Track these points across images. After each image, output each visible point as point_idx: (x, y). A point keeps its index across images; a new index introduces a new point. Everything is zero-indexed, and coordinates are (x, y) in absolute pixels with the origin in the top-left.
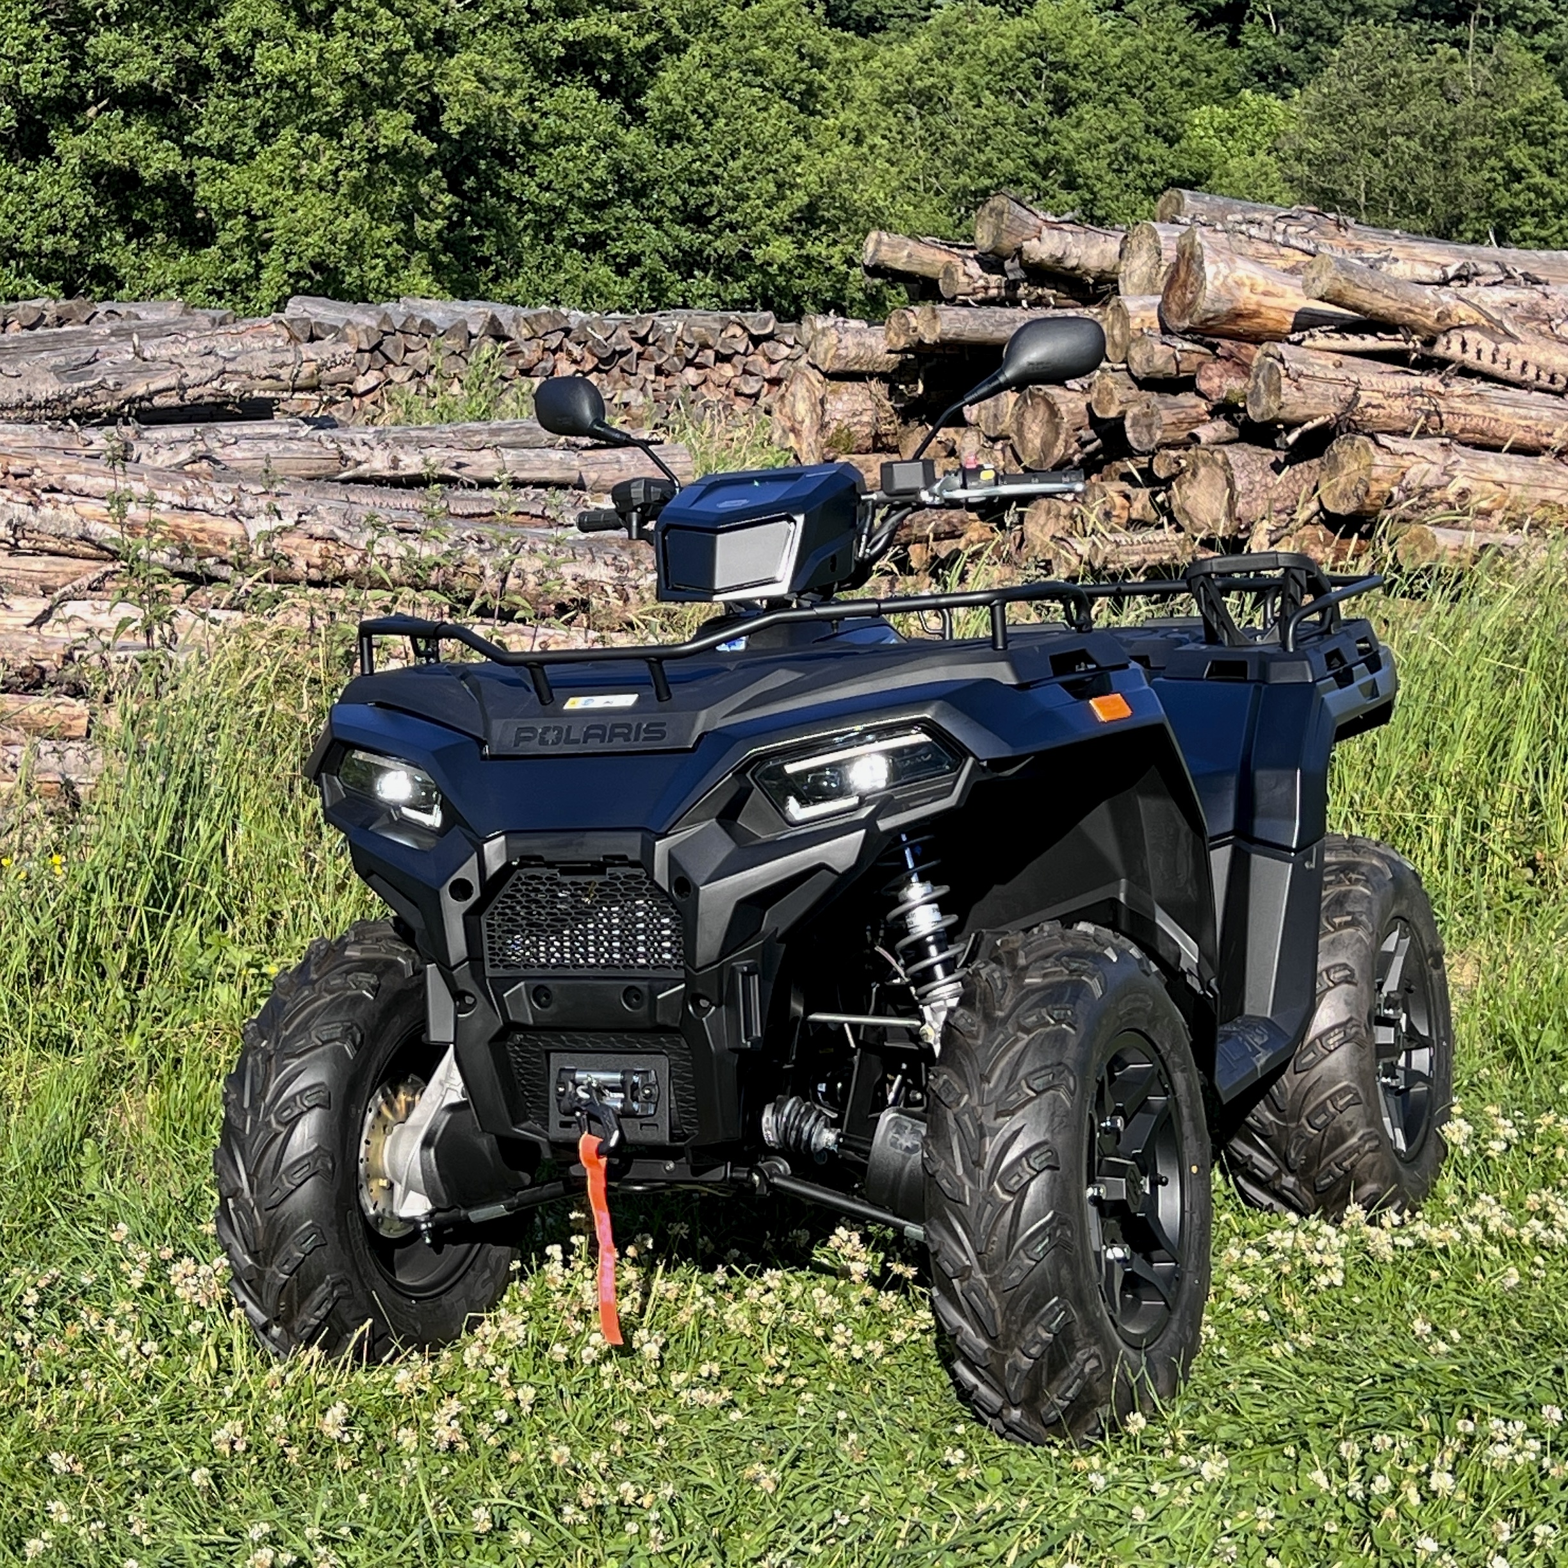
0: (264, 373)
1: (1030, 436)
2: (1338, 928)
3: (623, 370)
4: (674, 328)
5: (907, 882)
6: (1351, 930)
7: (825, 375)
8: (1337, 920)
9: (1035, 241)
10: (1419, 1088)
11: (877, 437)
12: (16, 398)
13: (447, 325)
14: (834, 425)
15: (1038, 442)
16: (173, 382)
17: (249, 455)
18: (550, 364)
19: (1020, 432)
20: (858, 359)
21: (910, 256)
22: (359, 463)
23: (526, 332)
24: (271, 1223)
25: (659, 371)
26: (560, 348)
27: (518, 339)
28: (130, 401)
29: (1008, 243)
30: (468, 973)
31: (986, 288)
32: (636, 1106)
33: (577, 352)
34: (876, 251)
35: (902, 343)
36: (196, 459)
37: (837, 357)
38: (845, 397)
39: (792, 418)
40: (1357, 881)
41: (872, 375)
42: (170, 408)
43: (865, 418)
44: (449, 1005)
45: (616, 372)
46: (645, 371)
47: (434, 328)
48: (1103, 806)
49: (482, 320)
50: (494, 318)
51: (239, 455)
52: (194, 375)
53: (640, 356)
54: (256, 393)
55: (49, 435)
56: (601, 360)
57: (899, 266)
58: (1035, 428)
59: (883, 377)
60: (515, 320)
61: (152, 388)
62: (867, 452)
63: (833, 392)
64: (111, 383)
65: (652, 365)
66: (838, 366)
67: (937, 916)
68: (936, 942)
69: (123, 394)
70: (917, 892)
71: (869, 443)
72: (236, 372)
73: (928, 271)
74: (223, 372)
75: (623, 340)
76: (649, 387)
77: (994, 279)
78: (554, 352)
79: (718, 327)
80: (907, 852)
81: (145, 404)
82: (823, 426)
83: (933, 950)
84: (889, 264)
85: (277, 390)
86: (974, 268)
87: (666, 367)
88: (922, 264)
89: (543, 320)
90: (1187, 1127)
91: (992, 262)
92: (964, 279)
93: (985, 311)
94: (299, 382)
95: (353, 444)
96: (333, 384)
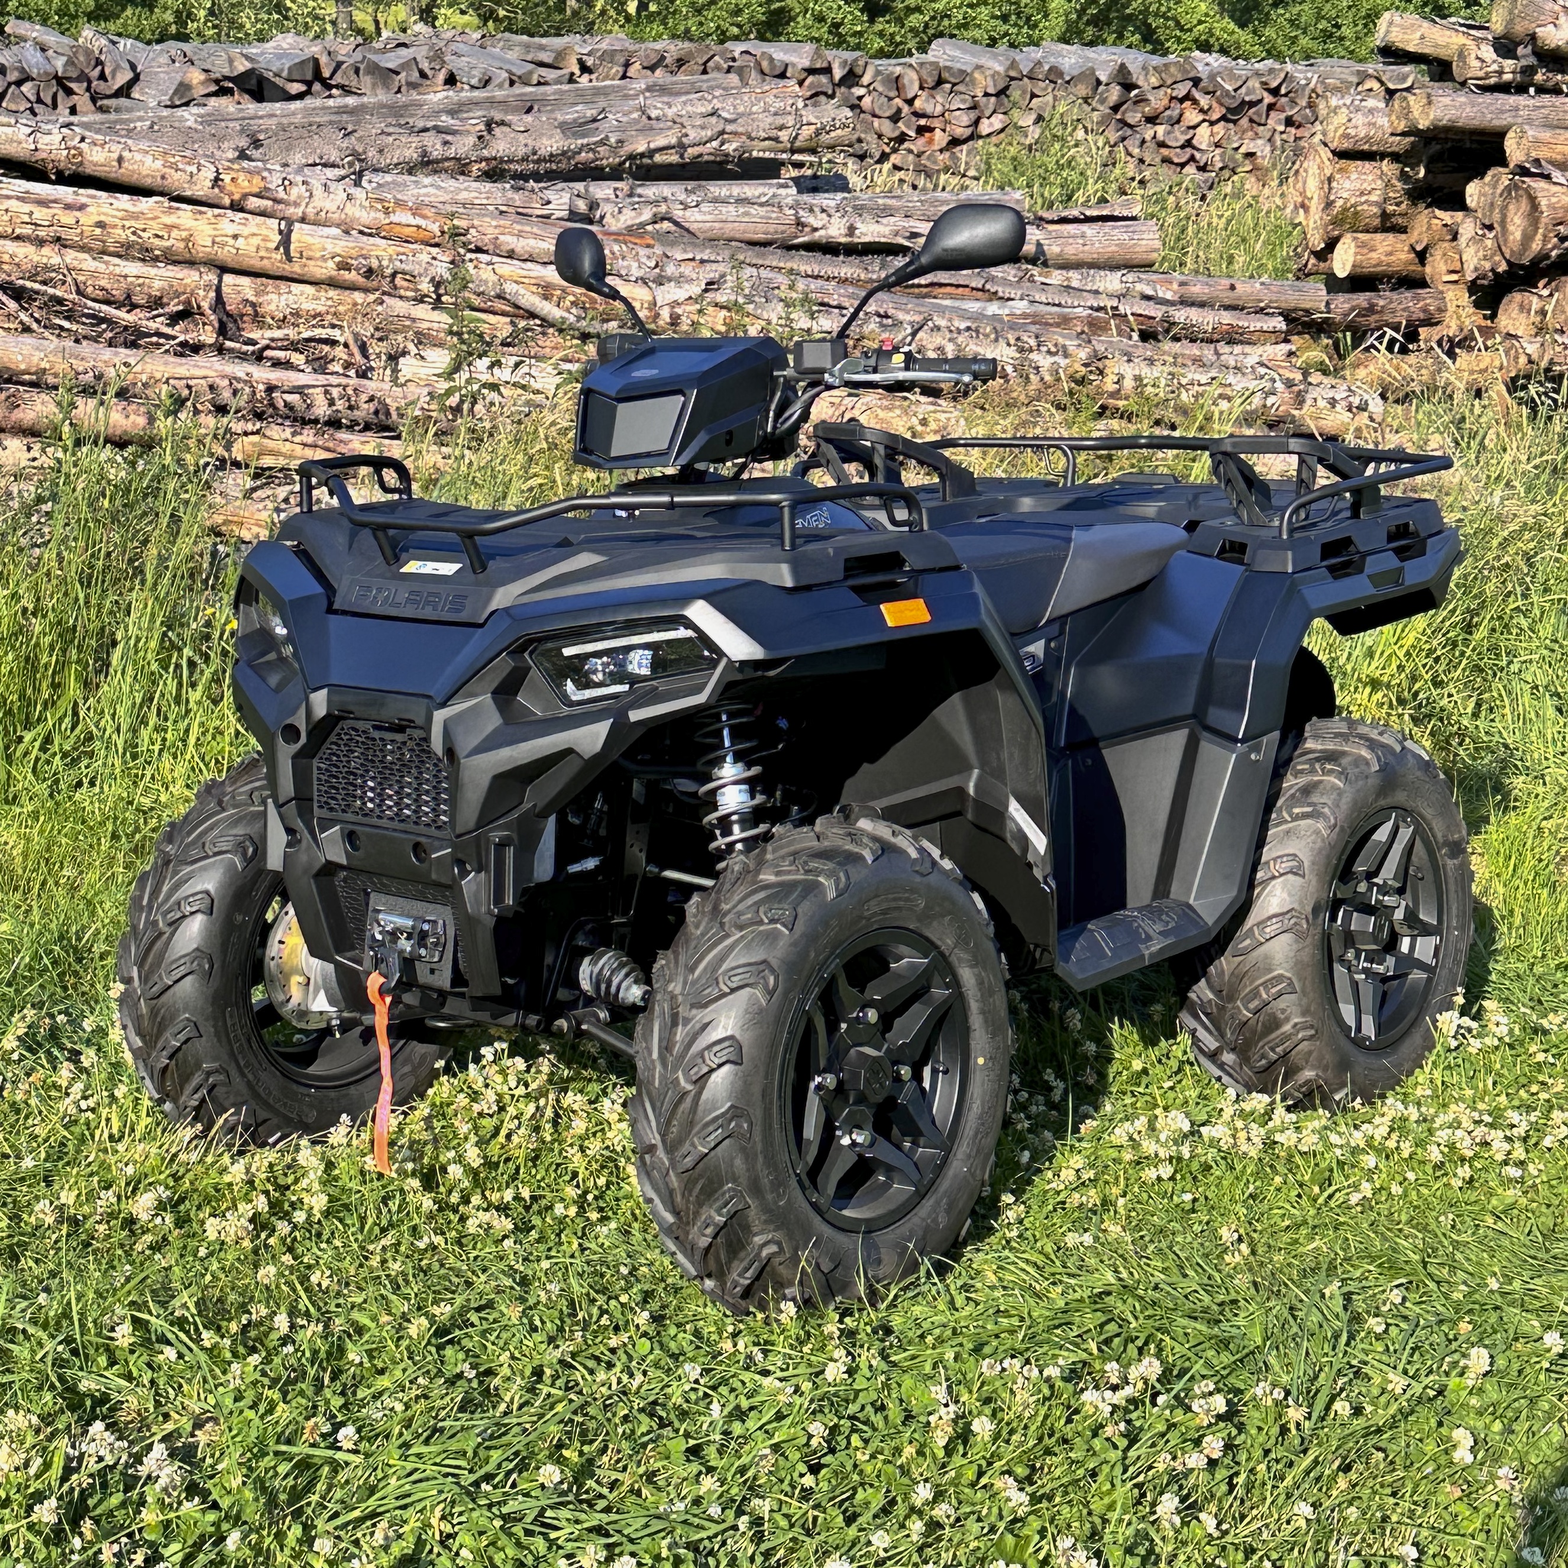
0: (763, 135)
1: (1511, 228)
2: (1296, 818)
3: (1251, 121)
4: (1309, 80)
5: (720, 761)
6: (1309, 821)
7: (1334, 152)
8: (1296, 810)
9: (1551, 27)
10: (1417, 975)
11: (1385, 215)
12: (521, 152)
13: (1075, 73)
14: (1340, 203)
15: (1518, 235)
16: (674, 141)
17: (708, 218)
18: (1177, 112)
19: (1503, 223)
20: (1368, 139)
21: (1422, 37)
22: (816, 230)
23: (1154, 81)
24: (154, 1012)
25: (1289, 122)
26: (1187, 97)
27: (1146, 87)
28: (631, 157)
29: (1520, 28)
30: (295, 811)
31: (1500, 73)
32: (423, 952)
33: (1204, 101)
34: (1388, 32)
35: (1402, 127)
36: (656, 220)
37: (1346, 136)
38: (1354, 176)
39: (1303, 193)
40: (1331, 771)
41: (1383, 156)
42: (670, 165)
43: (1374, 198)
44: (284, 838)
45: (1244, 122)
46: (1275, 121)
47: (1061, 74)
48: (956, 698)
49: (1112, 67)
50: (1123, 66)
51: (699, 218)
52: (693, 135)
53: (1271, 107)
54: (755, 154)
55: (510, 194)
56: (1228, 109)
57: (1411, 48)
58: (1517, 220)
59: (1395, 157)
60: (1144, 68)
61: (652, 146)
62: (1375, 231)
63: (1341, 170)
64: (613, 140)
65: (1283, 116)
66: (1346, 145)
67: (744, 797)
68: (740, 822)
69: (624, 151)
70: (729, 770)
71: (1377, 222)
72: (735, 133)
73: (1443, 53)
74: (723, 132)
75: (1254, 90)
76: (1277, 138)
77: (1509, 64)
78: (1182, 101)
79: (1355, 79)
80: (726, 732)
81: (646, 161)
82: (1329, 204)
83: (736, 828)
84: (1401, 45)
85: (776, 151)
86: (1488, 53)
87: (1297, 118)
88: (1436, 46)
89: (1172, 69)
90: (976, 1021)
91: (1505, 46)
92: (1477, 64)
93: (1488, 98)
94: (797, 144)
95: (811, 210)
96: (832, 148)
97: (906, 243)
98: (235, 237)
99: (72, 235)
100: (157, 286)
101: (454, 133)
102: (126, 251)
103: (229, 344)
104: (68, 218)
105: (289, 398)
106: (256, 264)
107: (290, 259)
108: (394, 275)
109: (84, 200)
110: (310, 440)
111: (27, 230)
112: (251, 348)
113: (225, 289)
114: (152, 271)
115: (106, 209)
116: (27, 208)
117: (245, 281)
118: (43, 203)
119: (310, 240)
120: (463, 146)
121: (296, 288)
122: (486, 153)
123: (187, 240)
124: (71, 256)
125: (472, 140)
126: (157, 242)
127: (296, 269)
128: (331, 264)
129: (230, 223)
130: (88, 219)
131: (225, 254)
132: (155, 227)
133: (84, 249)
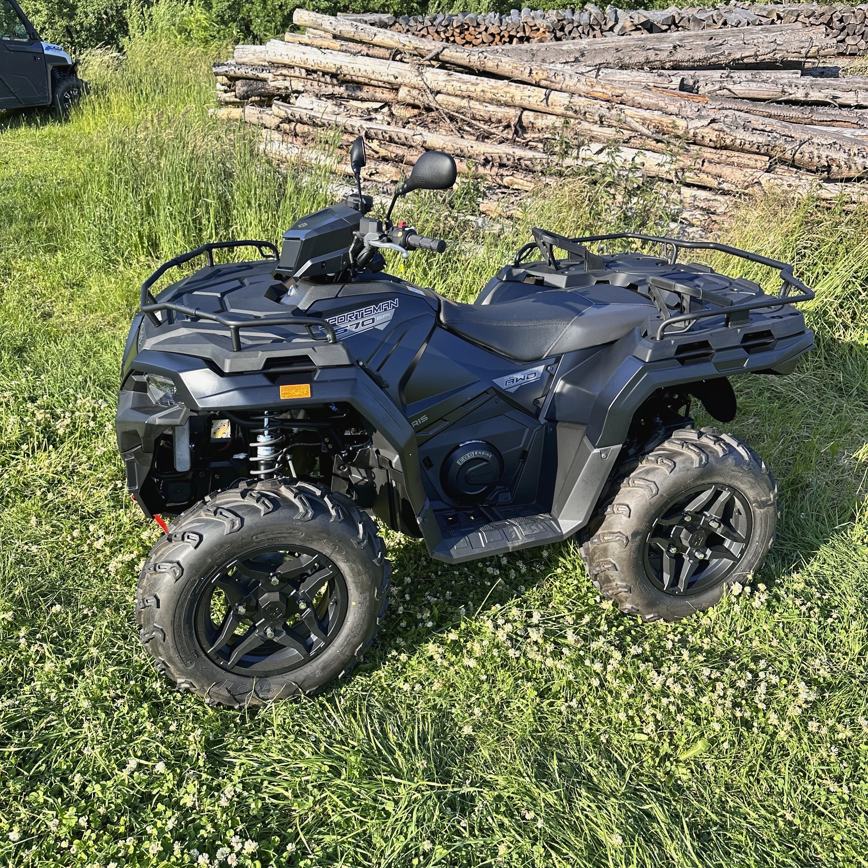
0: (794, 51)
12: (687, 58)
16: (753, 53)
17: (743, 88)
22: (790, 94)
28: (734, 60)
42: (751, 63)
51: (740, 88)
52: (762, 51)
54: (789, 59)
55: (656, 78)
61: (743, 55)
64: (726, 53)
69: (731, 58)
72: (781, 50)
74: (775, 50)
81: (740, 62)
85: (799, 58)
94: (809, 55)
95: (791, 86)
96: (825, 56)
97: (830, 101)
98: (529, 97)
99: (473, 95)
100: (500, 116)
101: (660, 50)
102: (491, 102)
103: (517, 139)
104: (472, 88)
105: (526, 162)
106: (536, 107)
107: (548, 105)
108: (585, 113)
109: (478, 81)
110: (529, 179)
111: (459, 93)
112: (523, 141)
113: (523, 117)
114: (499, 109)
115: (485, 85)
116: (459, 84)
117: (531, 114)
118: (465, 83)
119: (556, 98)
120: (663, 56)
121: (549, 116)
122: (672, 58)
123: (512, 97)
124: (473, 104)
125: (667, 53)
126: (501, 98)
127: (550, 109)
128: (563, 108)
129: (528, 90)
130: (479, 88)
131: (525, 104)
132: (501, 93)
133: (477, 100)
